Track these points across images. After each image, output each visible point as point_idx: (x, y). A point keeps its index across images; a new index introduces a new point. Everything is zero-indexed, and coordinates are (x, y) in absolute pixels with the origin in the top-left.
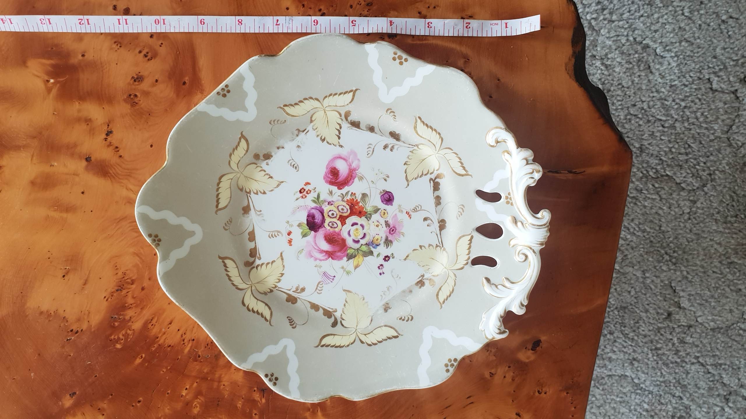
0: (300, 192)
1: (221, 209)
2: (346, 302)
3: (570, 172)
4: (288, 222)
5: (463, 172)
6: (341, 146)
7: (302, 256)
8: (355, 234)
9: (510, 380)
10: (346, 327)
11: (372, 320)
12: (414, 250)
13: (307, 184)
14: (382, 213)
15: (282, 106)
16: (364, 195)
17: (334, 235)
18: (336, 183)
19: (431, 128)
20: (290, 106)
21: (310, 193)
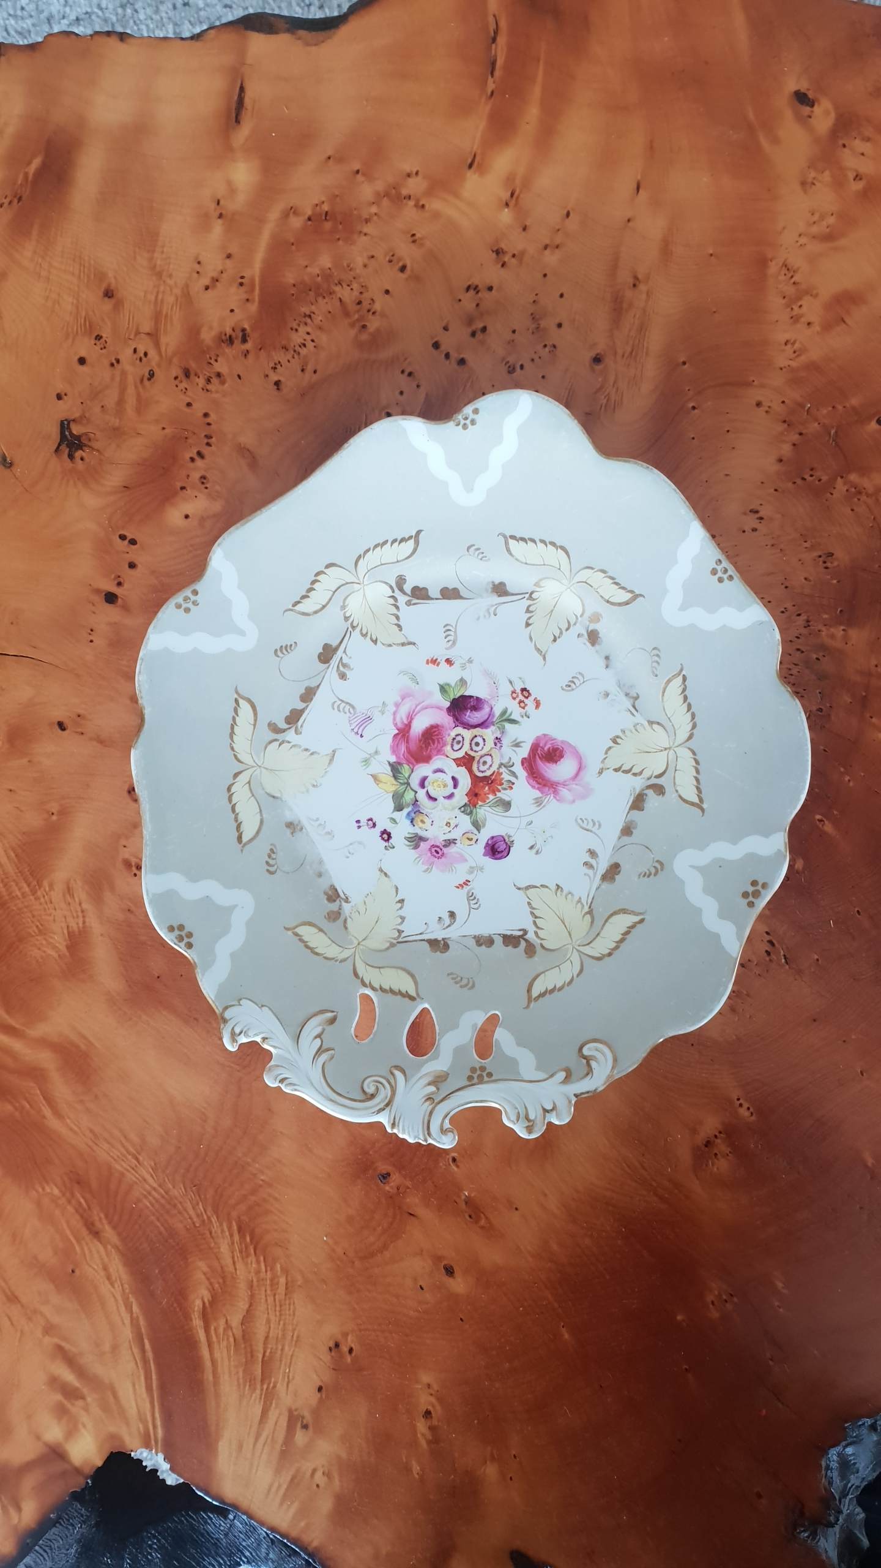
0: (523, 690)
1: (507, 543)
2: (312, 754)
4: (470, 661)
5: (535, 993)
6: (600, 773)
7: (406, 681)
8: (437, 781)
10: (266, 748)
11: (274, 797)
12: (397, 888)
13: (538, 704)
14: (470, 836)
15: (684, 673)
16: (507, 805)
17: (439, 742)
18: (534, 756)
19: (622, 941)
20: (683, 686)
21: (520, 707)
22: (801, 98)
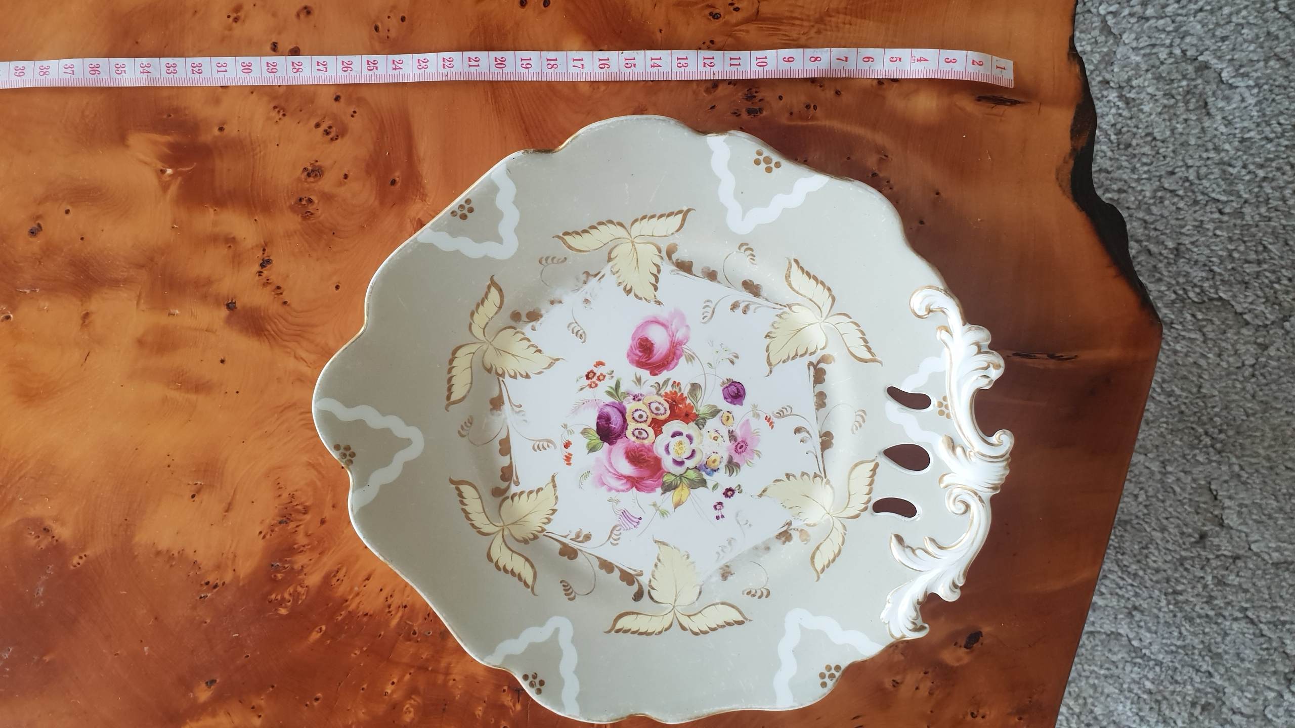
0: (588, 377)
1: (454, 403)
2: (659, 560)
3: (1052, 357)
4: (565, 426)
5: (868, 356)
6: (659, 303)
7: (588, 482)
8: (677, 451)
9: (927, 693)
10: (657, 602)
11: (700, 593)
12: (776, 481)
13: (600, 364)
14: (725, 418)
15: (561, 235)
16: (695, 387)
17: (641, 451)
18: (650, 364)
19: (815, 278)
20: (574, 235)
21: (603, 379)
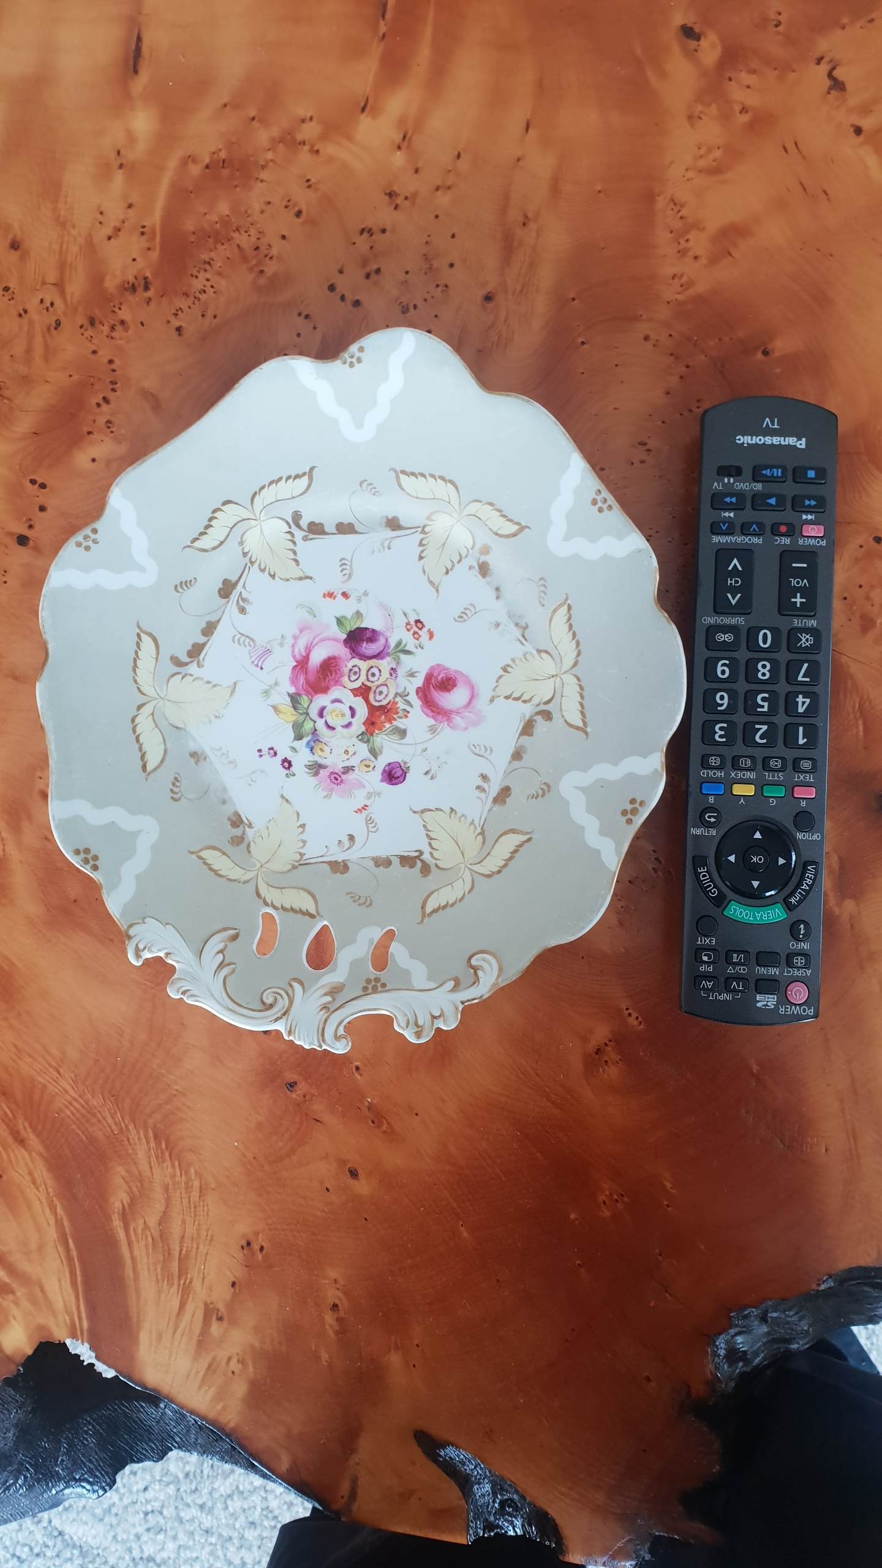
0: (418, 621)
1: (398, 478)
2: (215, 686)
4: (366, 594)
5: (428, 909)
6: (492, 700)
7: (304, 615)
8: (335, 711)
10: (168, 681)
11: (177, 728)
12: (298, 814)
13: (431, 635)
14: (368, 763)
15: (569, 602)
16: (402, 733)
17: (336, 673)
18: (428, 687)
19: (511, 859)
20: (568, 615)
21: (414, 638)
22: (688, 32)
